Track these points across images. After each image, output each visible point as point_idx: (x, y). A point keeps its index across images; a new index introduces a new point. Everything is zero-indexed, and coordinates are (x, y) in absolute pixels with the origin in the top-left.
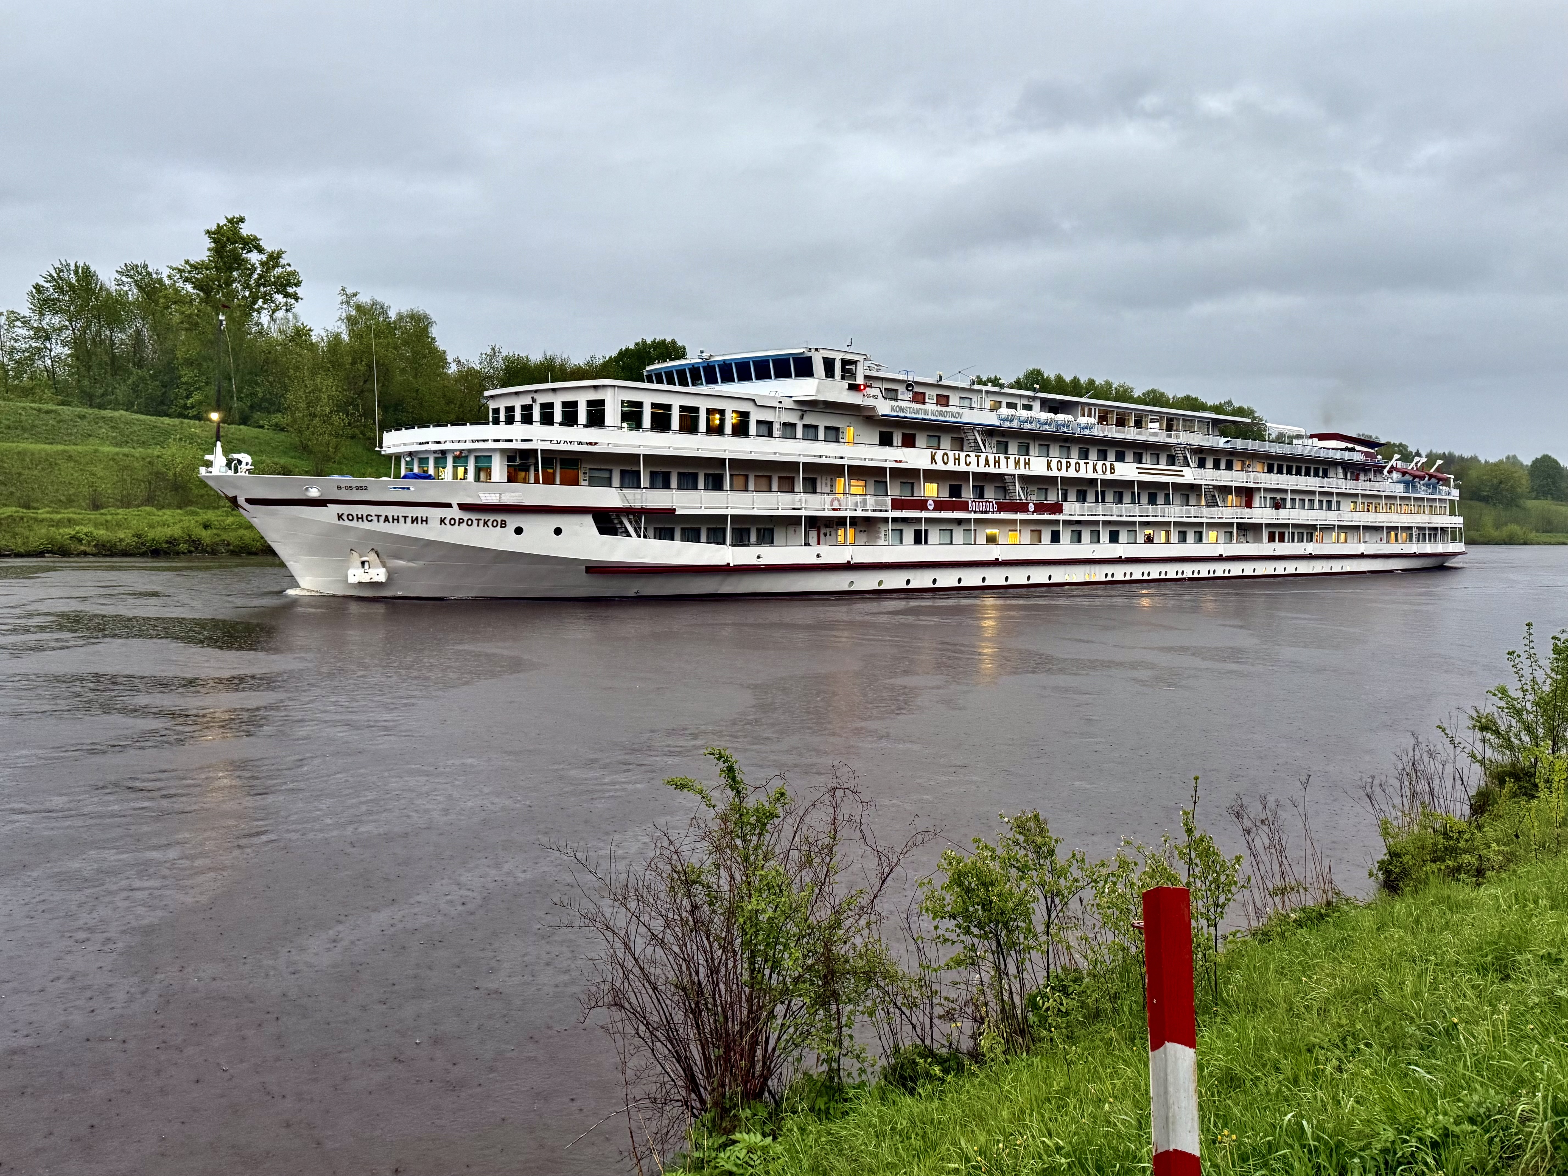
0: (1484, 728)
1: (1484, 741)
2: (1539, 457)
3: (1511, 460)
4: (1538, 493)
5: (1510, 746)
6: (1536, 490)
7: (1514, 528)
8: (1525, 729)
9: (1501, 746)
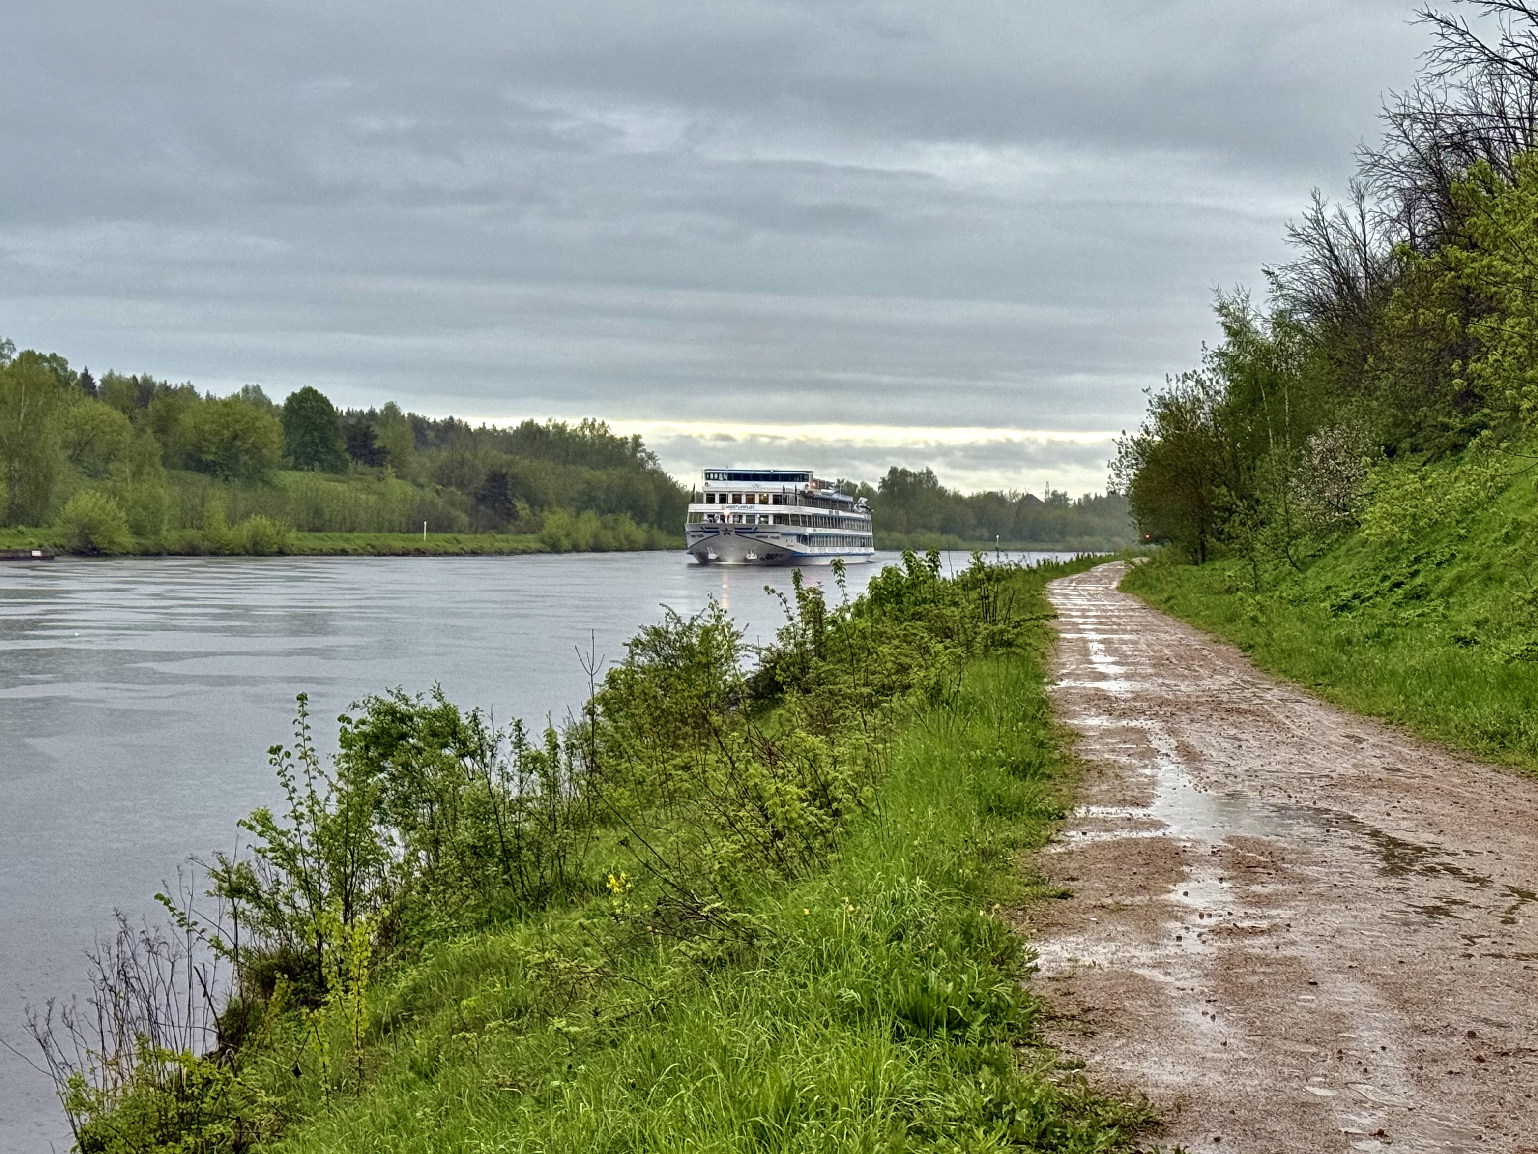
0: (235, 892)
1: (235, 915)
2: (297, 391)
3: (252, 396)
4: (297, 459)
5: (277, 920)
6: (295, 452)
7: (261, 523)
8: (301, 887)
9: (264, 921)
